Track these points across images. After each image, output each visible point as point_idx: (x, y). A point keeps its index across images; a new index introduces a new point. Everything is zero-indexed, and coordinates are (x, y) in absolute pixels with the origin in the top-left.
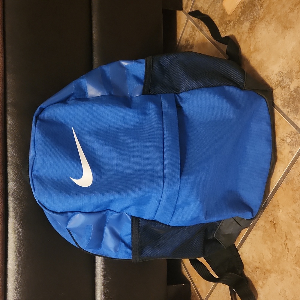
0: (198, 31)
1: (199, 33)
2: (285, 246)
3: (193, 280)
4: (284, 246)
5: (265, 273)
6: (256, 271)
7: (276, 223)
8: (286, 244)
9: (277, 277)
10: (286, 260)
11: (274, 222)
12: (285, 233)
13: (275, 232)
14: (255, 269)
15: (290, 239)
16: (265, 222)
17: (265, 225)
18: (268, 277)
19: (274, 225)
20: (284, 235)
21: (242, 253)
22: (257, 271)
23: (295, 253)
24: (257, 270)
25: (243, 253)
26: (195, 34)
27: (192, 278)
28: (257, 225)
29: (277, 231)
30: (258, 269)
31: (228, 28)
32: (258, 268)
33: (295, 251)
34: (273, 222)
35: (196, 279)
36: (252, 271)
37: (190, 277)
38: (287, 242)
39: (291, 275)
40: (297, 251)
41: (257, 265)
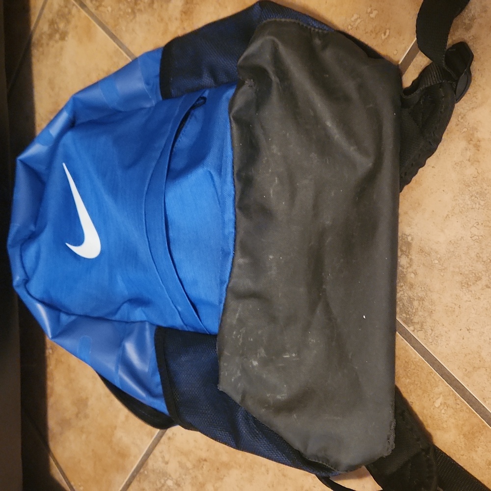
0: (77, 7)
1: (79, 11)
3: (74, 488)
5: (218, 469)
6: (201, 466)
9: (241, 475)
14: (200, 462)
18: (224, 476)
21: (173, 434)
22: (204, 467)
24: (203, 464)
25: (176, 435)
26: (70, 12)
27: (72, 483)
30: (205, 463)
31: (138, 7)
32: (205, 460)
35: (80, 486)
36: (194, 466)
37: (69, 483)
39: (268, 471)
41: (204, 455)
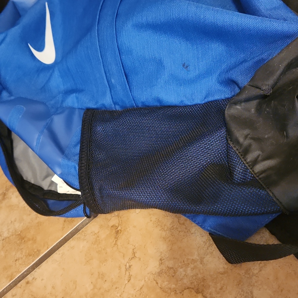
2: (126, 270)
4: (123, 269)
7: (122, 229)
8: (130, 267)
10: (118, 295)
11: (119, 228)
12: (134, 247)
13: (115, 244)
15: (140, 259)
16: (101, 226)
17: (99, 232)
19: (117, 232)
20: (131, 250)
23: (143, 283)
28: (82, 232)
29: (119, 243)
33: (143, 281)
34: (117, 228)
38: (132, 262)
40: (147, 280)
